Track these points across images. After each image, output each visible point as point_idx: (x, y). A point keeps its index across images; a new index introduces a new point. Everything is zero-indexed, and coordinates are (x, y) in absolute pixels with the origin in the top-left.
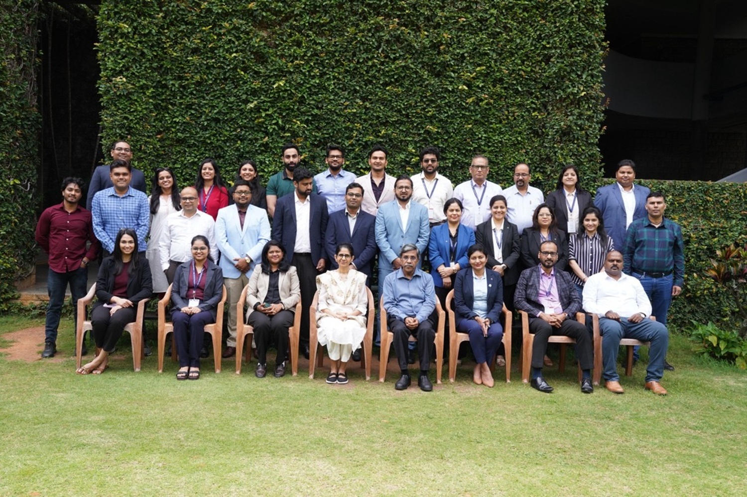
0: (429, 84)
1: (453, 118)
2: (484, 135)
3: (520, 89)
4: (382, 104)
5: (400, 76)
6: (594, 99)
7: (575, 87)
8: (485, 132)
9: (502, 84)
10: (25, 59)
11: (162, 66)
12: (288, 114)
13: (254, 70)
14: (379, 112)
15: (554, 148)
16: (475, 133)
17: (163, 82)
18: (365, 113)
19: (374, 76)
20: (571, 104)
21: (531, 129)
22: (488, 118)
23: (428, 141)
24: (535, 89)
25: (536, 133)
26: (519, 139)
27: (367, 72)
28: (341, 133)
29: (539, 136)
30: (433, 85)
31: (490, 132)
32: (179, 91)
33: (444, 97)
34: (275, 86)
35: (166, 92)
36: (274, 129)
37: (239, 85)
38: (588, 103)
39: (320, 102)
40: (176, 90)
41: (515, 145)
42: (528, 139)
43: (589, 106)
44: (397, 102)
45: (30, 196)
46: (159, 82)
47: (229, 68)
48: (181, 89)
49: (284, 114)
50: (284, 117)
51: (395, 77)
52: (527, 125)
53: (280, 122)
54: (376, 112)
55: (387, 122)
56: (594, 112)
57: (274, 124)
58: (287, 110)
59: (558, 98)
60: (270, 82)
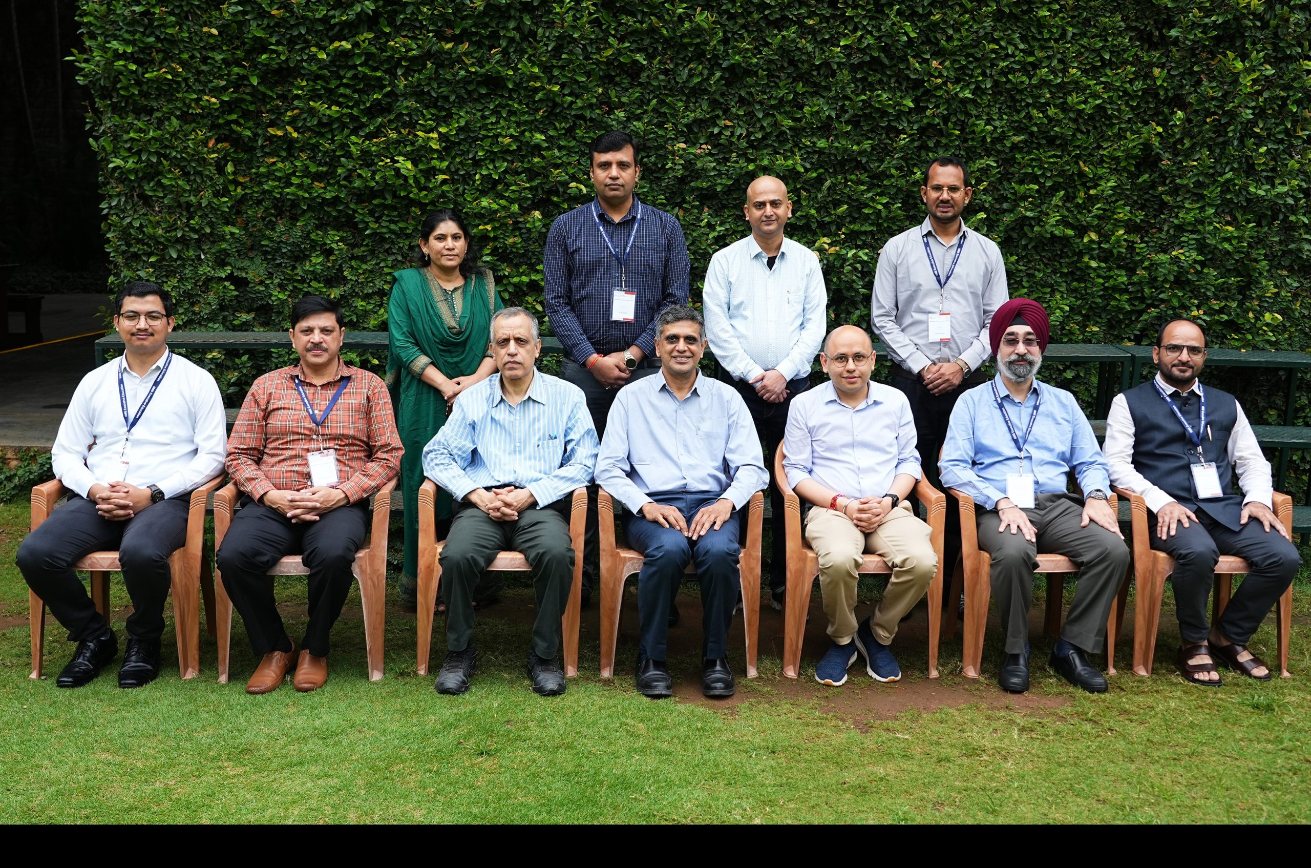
2: (1022, 46)
8: (1023, 39)
15: (1192, 73)
23: (882, 64)
25: (1148, 41)
29: (1153, 46)
31: (1034, 38)
36: (511, 40)
41: (1095, 69)
55: (784, 18)
57: (514, 29)
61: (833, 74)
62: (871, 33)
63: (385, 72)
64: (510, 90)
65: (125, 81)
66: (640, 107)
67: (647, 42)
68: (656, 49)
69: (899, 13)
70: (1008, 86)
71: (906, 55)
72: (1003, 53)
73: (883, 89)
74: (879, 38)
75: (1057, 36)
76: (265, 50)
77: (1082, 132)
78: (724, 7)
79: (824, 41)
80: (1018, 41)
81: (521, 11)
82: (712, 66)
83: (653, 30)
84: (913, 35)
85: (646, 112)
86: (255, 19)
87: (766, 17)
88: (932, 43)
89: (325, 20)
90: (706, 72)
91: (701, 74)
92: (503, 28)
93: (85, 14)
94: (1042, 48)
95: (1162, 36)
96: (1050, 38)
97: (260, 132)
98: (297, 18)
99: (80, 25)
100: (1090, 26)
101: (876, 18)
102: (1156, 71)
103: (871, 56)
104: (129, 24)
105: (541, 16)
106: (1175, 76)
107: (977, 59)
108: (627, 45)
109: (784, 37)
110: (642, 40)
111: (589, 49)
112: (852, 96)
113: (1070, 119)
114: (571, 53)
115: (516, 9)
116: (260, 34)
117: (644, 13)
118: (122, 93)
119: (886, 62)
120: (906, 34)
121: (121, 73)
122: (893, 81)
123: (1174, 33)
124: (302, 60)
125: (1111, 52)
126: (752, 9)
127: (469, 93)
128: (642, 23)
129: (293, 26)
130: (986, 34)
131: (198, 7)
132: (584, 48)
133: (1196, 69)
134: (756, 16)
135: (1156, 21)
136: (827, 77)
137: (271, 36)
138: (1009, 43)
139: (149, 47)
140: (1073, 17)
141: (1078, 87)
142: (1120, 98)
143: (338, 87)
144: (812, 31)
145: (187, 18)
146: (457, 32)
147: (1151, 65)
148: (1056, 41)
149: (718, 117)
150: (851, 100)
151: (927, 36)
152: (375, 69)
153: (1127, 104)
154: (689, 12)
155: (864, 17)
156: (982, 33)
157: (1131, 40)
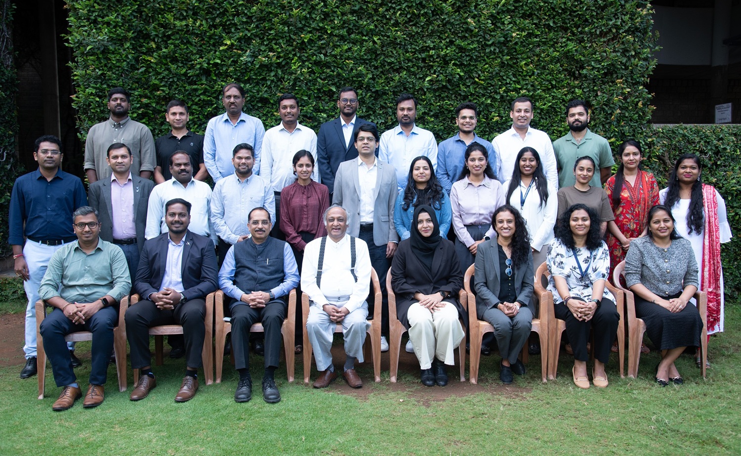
0: (448, 22)
1: (476, 60)
2: (514, 79)
3: (552, 25)
4: (395, 48)
5: (413, 13)
6: (640, 32)
7: (618, 18)
8: (514, 75)
9: (532, 19)
13: (247, 14)
14: (392, 57)
15: (594, 91)
17: (144, 32)
18: (375, 59)
19: (384, 16)
20: (613, 39)
21: (566, 70)
23: (447, 88)
24: (569, 23)
25: (572, 74)
26: (554, 83)
27: (376, 10)
28: (349, 82)
29: (576, 78)
30: (452, 24)
31: (519, 75)
32: (163, 41)
33: (466, 37)
34: (272, 32)
36: (272, 81)
40: (160, 40)
41: (549, 89)
43: (634, 40)
44: (411, 44)
45: (9, 167)
46: (141, 31)
47: (218, 12)
48: (165, 39)
49: (283, 64)
50: (284, 66)
51: (409, 16)
53: (279, 73)
54: (387, 57)
55: (401, 68)
56: (640, 47)
57: (273, 76)
58: (287, 59)
59: (598, 33)
60: (265, 27)
61: (425, 94)
62: (442, 73)
63: (214, 98)
64: (273, 104)
65: (93, 106)
66: (334, 111)
67: (336, 80)
68: (340, 83)
69: (454, 64)
70: (508, 98)
71: (459, 84)
72: (504, 82)
73: (449, 100)
74: (446, 76)
75: (530, 74)
76: (158, 90)
77: (543, 119)
78: (372, 64)
79: (420, 78)
80: (511, 77)
81: (276, 67)
82: (367, 91)
83: (339, 75)
84: (462, 74)
85: (336, 113)
86: (154, 75)
87: (392, 68)
88: (471, 78)
89: (185, 74)
90: (364, 94)
91: (362, 94)
92: (268, 76)
93: (76, 75)
94: (523, 80)
95: (580, 74)
96: (526, 75)
97: (157, 127)
98: (173, 74)
99: (74, 80)
100: (545, 69)
101: (444, 67)
102: (577, 90)
103: (443, 85)
104: (94, 78)
105: (286, 70)
106: (585, 92)
107: (493, 86)
108: (326, 82)
109: (401, 77)
110: (334, 79)
111: (309, 84)
112: (434, 103)
113: (538, 113)
114: (300, 86)
116: (157, 82)
117: (334, 66)
118: (92, 110)
119: (450, 87)
120: (458, 74)
121: (92, 102)
122: (453, 96)
123: (584, 72)
124: (175, 94)
125: (556, 81)
126: (386, 64)
127: (253, 106)
128: (333, 71)
129: (170, 78)
130: (497, 73)
131: (127, 71)
132: (306, 84)
133: (595, 88)
134: (387, 67)
135: (576, 67)
136: (422, 95)
137: (161, 82)
138: (507, 78)
139: (104, 89)
140: (537, 65)
141: (541, 98)
143: (192, 105)
144: (415, 74)
145: (122, 76)
146: (246, 78)
147: (575, 87)
148: (530, 77)
149: (370, 114)
150: (433, 105)
152: (209, 96)
153: (564, 105)
154: (356, 65)
155: (439, 66)
156: (494, 73)
157: (565, 76)
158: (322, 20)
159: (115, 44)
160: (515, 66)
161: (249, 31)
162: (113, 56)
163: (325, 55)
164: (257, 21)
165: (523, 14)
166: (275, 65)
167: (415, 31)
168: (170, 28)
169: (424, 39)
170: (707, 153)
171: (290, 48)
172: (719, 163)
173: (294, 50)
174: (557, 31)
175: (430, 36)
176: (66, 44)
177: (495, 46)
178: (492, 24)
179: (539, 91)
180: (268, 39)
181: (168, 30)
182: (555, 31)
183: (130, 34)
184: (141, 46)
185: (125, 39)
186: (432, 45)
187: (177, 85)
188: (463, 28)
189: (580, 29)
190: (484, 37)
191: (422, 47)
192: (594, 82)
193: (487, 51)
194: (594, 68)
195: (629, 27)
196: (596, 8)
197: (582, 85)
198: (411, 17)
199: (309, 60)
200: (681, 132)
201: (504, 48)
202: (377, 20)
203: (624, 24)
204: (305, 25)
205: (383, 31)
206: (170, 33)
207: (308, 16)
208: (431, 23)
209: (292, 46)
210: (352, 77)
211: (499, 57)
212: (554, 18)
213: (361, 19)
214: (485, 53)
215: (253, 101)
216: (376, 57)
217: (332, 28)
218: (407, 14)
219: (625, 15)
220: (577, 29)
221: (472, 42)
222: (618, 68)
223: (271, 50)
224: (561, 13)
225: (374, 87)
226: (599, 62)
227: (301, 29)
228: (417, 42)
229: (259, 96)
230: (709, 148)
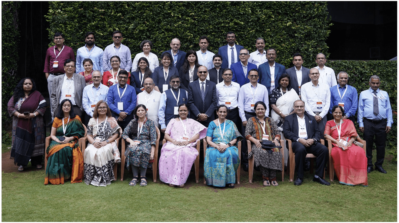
0: (230, 10)
1: (244, 29)
3: (280, 12)
4: (204, 23)
5: (214, 7)
6: (322, 16)
7: (311, 10)
9: (271, 9)
10: (12, 5)
11: (83, 5)
12: (152, 29)
13: (133, 6)
14: (203, 27)
16: (256, 37)
17: (84, 14)
20: (309, 20)
21: (288, 33)
22: (264, 28)
24: (289, 11)
25: (290, 36)
26: (282, 39)
29: (293, 37)
30: (232, 11)
31: (265, 36)
34: (145, 14)
35: (85, 19)
37: (125, 14)
38: (319, 19)
39: (170, 22)
40: (91, 18)
41: (279, 43)
42: (287, 39)
43: (319, 20)
44: (212, 21)
45: (14, 78)
46: (82, 14)
47: (119, 5)
48: (93, 18)
49: (150, 29)
50: (150, 31)
51: (211, 7)
52: (285, 31)
53: (148, 34)
54: (200, 27)
55: (207, 32)
56: (323, 23)
57: (145, 35)
58: (152, 27)
59: (302, 16)
78: (193, 30)
79: (217, 37)
87: (203, 32)
99: (49, 37)
115: (146, 31)
123: (296, 35)
126: (200, 30)
131: (75, 32)
134: (201, 32)
142: (286, 49)
144: (214, 35)
145: (72, 35)
151: (240, 36)
153: (287, 50)
156: (253, 35)
158: (169, 9)
159: (70, 20)
160: (263, 31)
161: (134, 14)
162: (68, 26)
163: (170, 26)
164: (138, 9)
165: (266, 7)
166: (146, 30)
167: (214, 14)
168: (96, 12)
169: (219, 18)
170: (357, 74)
171: (154, 22)
172: (363, 79)
173: (155, 23)
174: (283, 15)
175: (222, 17)
176: (47, 20)
177: (253, 22)
178: (252, 11)
179: (274, 44)
180: (143, 18)
181: (95, 13)
182: (282, 15)
183: (77, 16)
184: (82, 21)
185: (75, 17)
186: (222, 21)
187: (99, 39)
188: (237, 13)
189: (294, 14)
190: (248, 18)
191: (218, 22)
192: (301, 40)
193: (249, 24)
194: (300, 33)
195: (317, 14)
196: (301, 5)
197: (295, 40)
198: (212, 8)
199: (162, 28)
200: (344, 64)
201: (257, 23)
202: (196, 9)
203: (314, 13)
204: (161, 11)
205: (198, 14)
206: (96, 15)
207: (162, 7)
208: (222, 11)
209: (154, 21)
210: (184, 37)
211: (255, 27)
212: (281, 9)
213: (188, 8)
214: (248, 25)
215: (135, 48)
216: (195, 26)
217: (174, 13)
218: (210, 6)
219: (315, 8)
220: (292, 14)
221: (242, 20)
222: (312, 33)
223: (144, 23)
224: (284, 7)
225: (194, 41)
226: (303, 30)
227: (159, 13)
228: (215, 20)
229: (138, 45)
230: (358, 71)
